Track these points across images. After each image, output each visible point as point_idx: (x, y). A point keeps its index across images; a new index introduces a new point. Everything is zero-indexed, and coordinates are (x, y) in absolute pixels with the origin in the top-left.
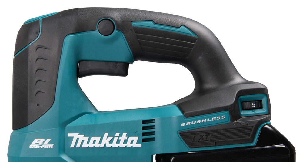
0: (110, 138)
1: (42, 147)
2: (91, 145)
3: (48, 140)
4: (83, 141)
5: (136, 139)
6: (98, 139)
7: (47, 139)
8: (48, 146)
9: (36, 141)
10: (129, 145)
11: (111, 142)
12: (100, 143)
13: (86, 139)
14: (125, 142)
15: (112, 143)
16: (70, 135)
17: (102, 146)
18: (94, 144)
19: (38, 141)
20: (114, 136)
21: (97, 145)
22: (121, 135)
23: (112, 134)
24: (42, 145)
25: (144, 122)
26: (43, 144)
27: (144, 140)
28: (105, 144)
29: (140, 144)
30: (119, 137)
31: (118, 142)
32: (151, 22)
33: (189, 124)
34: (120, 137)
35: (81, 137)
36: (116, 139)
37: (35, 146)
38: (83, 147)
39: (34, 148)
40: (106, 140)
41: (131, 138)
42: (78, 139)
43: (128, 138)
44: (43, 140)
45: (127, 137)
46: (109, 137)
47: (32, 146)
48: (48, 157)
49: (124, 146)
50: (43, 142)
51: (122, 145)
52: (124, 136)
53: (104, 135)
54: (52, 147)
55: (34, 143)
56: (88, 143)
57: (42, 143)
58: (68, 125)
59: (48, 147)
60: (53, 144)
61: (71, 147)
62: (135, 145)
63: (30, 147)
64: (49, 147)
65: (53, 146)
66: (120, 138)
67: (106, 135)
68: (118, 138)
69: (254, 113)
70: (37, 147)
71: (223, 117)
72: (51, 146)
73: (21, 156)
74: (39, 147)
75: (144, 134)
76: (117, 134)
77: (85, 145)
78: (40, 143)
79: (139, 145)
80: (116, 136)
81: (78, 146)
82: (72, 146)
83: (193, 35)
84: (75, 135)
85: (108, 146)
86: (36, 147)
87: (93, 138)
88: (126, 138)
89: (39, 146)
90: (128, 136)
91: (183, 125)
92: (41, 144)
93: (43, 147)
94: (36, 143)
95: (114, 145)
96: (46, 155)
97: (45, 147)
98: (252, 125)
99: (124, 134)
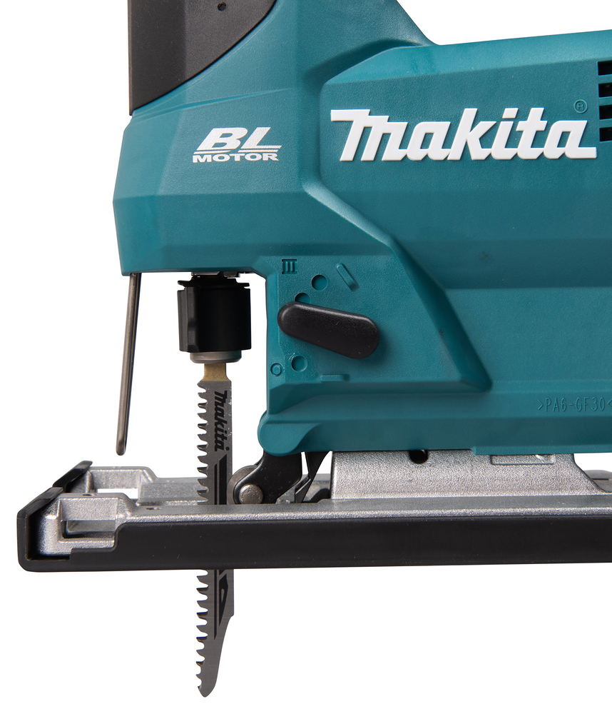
0: (484, 126)
1: (237, 158)
2: (415, 152)
3: (261, 132)
4: (385, 137)
5: (576, 127)
6: (439, 129)
7: (258, 129)
8: (261, 154)
9: (215, 135)
10: (551, 150)
11: (486, 140)
12: (447, 143)
13: (398, 128)
14: (539, 139)
15: (490, 146)
16: (337, 115)
17: (455, 153)
18: (427, 147)
19: (224, 135)
20: (499, 119)
21: (436, 152)
22: (522, 115)
23: (489, 111)
24: (239, 148)
25: (605, 68)
26: (241, 145)
27: (606, 134)
28: (466, 148)
29: (594, 149)
30: (516, 120)
31: (513, 140)
34: (521, 122)
35: (380, 124)
36: (504, 129)
37: (213, 155)
38: (386, 157)
39: (209, 160)
40: (469, 133)
41: (559, 127)
42: (366, 131)
43: (548, 127)
44: (241, 132)
45: (545, 122)
46: (481, 123)
47: (202, 156)
48: (259, 191)
49: (534, 153)
50: (243, 140)
51: (526, 151)
52: (534, 120)
53: (460, 115)
54: (274, 157)
55: (207, 143)
56: (404, 144)
57: (239, 143)
58: (332, 81)
59: (259, 157)
60: (279, 147)
61: (342, 159)
62: (574, 150)
63: (195, 161)
64: (266, 158)
65: (279, 153)
66: (521, 125)
67: (469, 114)
68: (514, 127)
70: (220, 158)
72: (271, 154)
73: (161, 192)
74: (227, 158)
75: (606, 112)
76: (510, 112)
77: (393, 153)
78: (232, 143)
79: (590, 152)
80: (503, 117)
81: (368, 154)
82: (347, 154)
84: (359, 117)
85: (478, 153)
86: (216, 158)
87: (422, 128)
88: (542, 125)
89: (228, 154)
90: (549, 117)
92: (235, 147)
93: (242, 158)
94: (216, 145)
95: (500, 151)
96: (254, 187)
97: (248, 157)
99: (536, 112)
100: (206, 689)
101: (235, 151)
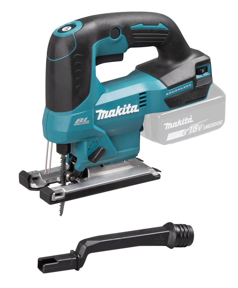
1: (82, 124)
3: (86, 118)
4: (105, 114)
5: (136, 106)
6: (114, 111)
9: (78, 120)
10: (132, 111)
12: (115, 113)
13: (107, 112)
14: (130, 110)
15: (122, 112)
16: (97, 112)
19: (80, 120)
21: (113, 115)
23: (122, 106)
25: (140, 94)
27: (140, 106)
28: (118, 114)
31: (126, 110)
32: (142, 24)
33: (171, 93)
34: (127, 107)
35: (104, 112)
36: (124, 109)
40: (119, 111)
41: (133, 106)
42: (102, 114)
44: (83, 119)
46: (120, 109)
47: (76, 124)
49: (129, 112)
50: (83, 120)
54: (88, 123)
55: (77, 122)
56: (108, 115)
58: (96, 105)
59: (86, 123)
61: (98, 120)
62: (136, 111)
65: (89, 122)
67: (119, 107)
69: (203, 76)
71: (190, 85)
72: (88, 122)
74: (80, 124)
75: (140, 102)
76: (125, 106)
77: (106, 117)
78: (81, 121)
79: (138, 110)
81: (102, 118)
83: (167, 29)
84: (100, 111)
85: (120, 114)
86: (78, 124)
87: (111, 111)
88: (130, 107)
90: (131, 105)
91: (167, 94)
95: (124, 113)
97: (84, 123)
98: (206, 87)
99: (129, 105)
100: (61, 215)
101: (82, 123)
